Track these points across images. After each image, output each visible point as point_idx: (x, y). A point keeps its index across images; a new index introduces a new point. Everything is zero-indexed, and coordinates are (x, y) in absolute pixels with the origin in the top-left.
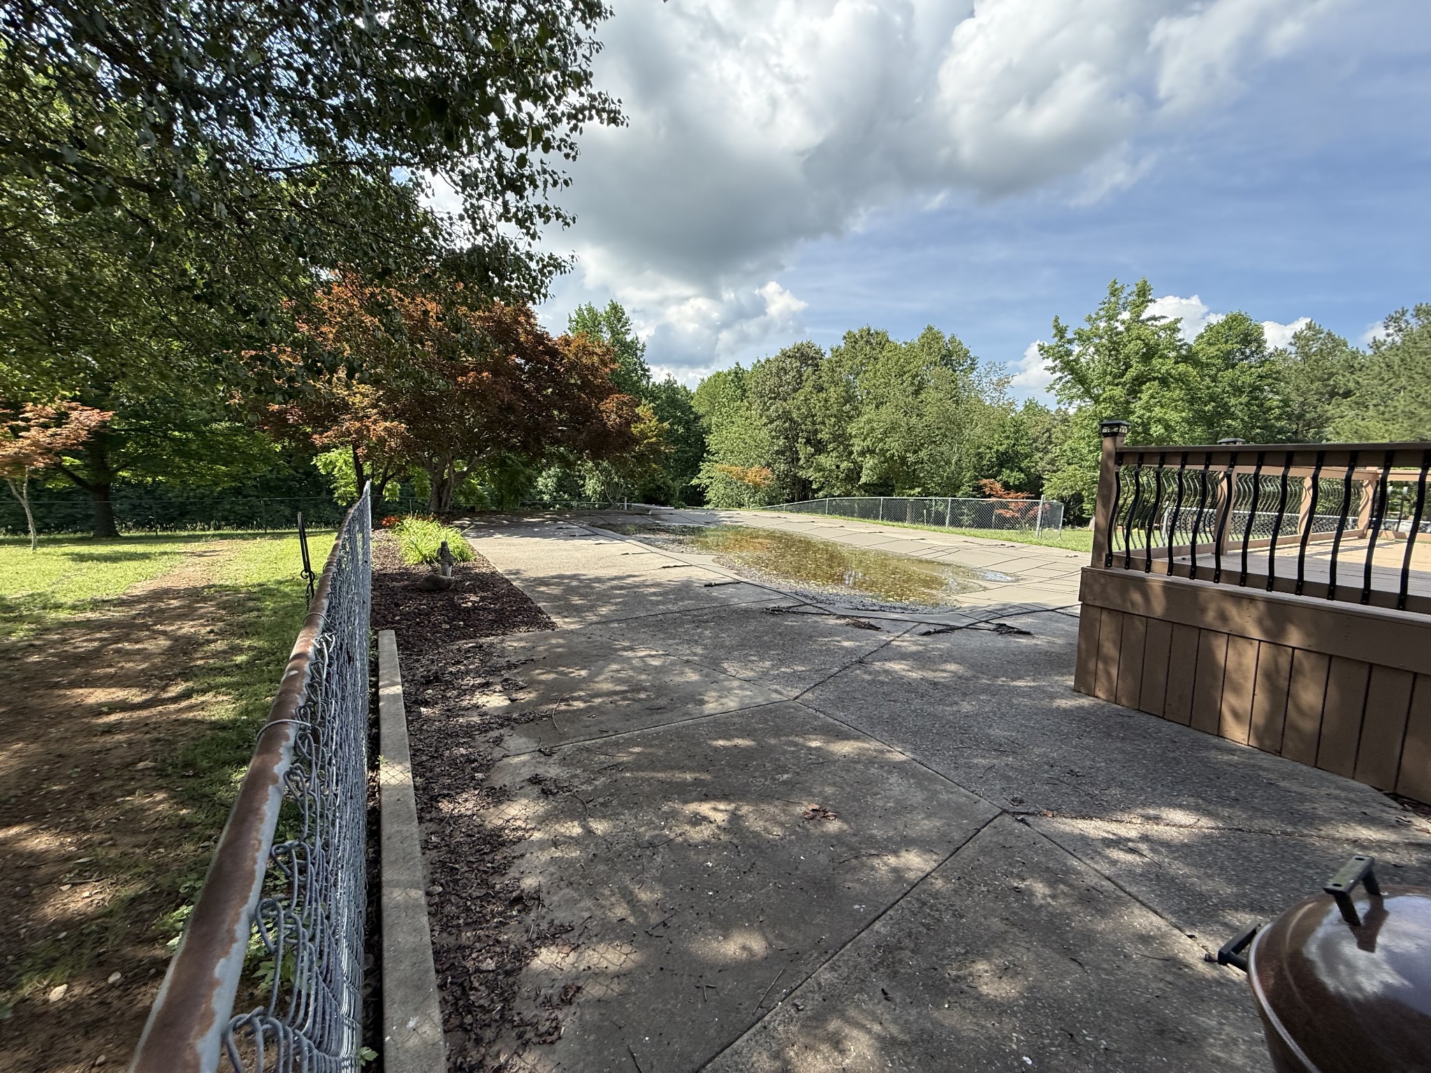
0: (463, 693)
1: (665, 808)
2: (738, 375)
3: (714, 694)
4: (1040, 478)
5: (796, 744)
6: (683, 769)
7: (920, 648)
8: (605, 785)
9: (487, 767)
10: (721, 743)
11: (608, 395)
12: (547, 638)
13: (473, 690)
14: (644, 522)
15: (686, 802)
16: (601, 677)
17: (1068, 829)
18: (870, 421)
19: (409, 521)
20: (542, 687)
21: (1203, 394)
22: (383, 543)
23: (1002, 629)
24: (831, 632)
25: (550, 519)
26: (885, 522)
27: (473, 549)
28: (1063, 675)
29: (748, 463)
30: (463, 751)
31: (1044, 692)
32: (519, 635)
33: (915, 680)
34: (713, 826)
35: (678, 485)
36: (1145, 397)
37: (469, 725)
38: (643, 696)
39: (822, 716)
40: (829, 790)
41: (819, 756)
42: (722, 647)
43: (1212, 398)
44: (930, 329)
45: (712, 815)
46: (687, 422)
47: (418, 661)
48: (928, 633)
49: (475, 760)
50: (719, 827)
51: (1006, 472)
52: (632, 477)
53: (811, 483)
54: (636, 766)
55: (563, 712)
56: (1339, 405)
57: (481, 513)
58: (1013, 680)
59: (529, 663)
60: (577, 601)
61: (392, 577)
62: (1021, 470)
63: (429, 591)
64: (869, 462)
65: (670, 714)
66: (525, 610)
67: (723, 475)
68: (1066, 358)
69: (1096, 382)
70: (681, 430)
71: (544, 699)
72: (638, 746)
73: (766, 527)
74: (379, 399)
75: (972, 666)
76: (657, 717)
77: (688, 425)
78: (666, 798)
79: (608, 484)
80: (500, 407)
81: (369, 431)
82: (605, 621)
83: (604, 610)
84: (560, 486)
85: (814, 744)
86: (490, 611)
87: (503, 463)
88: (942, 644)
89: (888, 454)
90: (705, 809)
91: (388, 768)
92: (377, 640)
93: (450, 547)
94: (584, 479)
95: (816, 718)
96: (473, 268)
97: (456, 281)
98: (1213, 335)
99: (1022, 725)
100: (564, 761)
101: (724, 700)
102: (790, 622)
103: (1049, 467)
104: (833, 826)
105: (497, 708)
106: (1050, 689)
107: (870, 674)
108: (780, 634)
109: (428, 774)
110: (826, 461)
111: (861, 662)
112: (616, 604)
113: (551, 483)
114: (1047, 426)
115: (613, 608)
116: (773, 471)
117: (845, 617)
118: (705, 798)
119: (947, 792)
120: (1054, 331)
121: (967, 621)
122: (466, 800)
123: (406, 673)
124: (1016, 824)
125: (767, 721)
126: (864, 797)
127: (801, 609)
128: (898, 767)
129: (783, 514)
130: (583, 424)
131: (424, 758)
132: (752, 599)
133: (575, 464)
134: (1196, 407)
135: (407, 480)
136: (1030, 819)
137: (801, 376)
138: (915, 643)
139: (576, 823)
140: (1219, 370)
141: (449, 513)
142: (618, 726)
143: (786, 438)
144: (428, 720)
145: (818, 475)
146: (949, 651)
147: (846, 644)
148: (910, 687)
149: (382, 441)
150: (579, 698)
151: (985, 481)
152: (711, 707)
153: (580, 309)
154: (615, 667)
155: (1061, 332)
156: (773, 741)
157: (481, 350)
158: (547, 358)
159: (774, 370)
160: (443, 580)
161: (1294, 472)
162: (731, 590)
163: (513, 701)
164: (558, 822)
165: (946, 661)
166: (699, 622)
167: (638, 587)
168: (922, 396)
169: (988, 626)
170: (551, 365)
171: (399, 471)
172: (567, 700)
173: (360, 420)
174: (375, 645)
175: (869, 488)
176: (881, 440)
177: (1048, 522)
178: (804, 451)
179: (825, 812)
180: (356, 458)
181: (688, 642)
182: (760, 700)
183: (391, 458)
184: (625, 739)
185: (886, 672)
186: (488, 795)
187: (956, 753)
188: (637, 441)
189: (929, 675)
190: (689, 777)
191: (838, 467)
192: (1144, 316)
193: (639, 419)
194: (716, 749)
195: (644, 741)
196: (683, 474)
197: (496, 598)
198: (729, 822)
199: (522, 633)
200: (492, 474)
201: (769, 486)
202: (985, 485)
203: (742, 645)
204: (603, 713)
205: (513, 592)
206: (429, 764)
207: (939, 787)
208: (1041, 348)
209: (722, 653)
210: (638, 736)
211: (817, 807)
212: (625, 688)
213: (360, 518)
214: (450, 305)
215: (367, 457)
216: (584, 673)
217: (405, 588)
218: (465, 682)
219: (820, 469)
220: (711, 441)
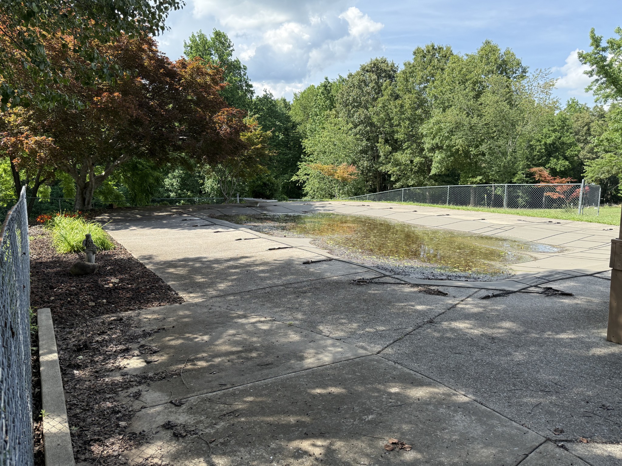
0: (107, 357)
1: (273, 445)
2: (327, 87)
3: (312, 351)
4: (582, 164)
5: (379, 391)
6: (287, 413)
7: (481, 310)
8: (224, 429)
9: (129, 416)
10: (318, 391)
11: (220, 108)
12: (175, 310)
13: (115, 355)
14: (254, 212)
15: (290, 440)
16: (220, 341)
17: (599, 452)
18: (438, 122)
19: (59, 219)
20: (172, 351)
22: (39, 237)
23: (549, 292)
24: (407, 298)
25: (176, 213)
26: (451, 206)
27: (112, 239)
28: (598, 328)
29: (337, 162)
30: (109, 404)
31: (582, 342)
32: (152, 308)
33: (477, 336)
34: (312, 458)
35: (280, 182)
37: (113, 383)
38: (254, 355)
39: (399, 367)
40: (405, 427)
41: (398, 400)
42: (318, 312)
44: (488, 43)
45: (311, 449)
46: (286, 129)
47: (70, 333)
48: (487, 297)
49: (119, 412)
50: (317, 459)
51: (553, 161)
52: (243, 176)
53: (390, 176)
54: (250, 412)
55: (189, 370)
57: (119, 210)
58: (557, 333)
59: (161, 331)
60: (200, 279)
61: (47, 265)
62: (566, 158)
63: (78, 275)
64: (438, 156)
65: (276, 369)
66: (157, 288)
67: (317, 172)
68: (601, 64)
70: (281, 137)
71: (174, 360)
72: (251, 395)
73: (353, 214)
74: (29, 118)
75: (524, 323)
76: (266, 371)
77: (286, 131)
78: (274, 438)
79: (223, 182)
80: (129, 120)
81: (22, 145)
82: (224, 294)
83: (222, 286)
84: (184, 184)
85: (394, 390)
86: (128, 290)
87: (134, 168)
88: (500, 305)
89: (454, 149)
90: (305, 445)
91: (49, 420)
92: (36, 317)
93: (94, 238)
94: (203, 178)
95: (395, 369)
96: (102, 7)
97: (89, 18)
99: (563, 370)
100: (191, 410)
101: (320, 356)
102: (373, 290)
103: (589, 155)
104: (409, 456)
105: (135, 369)
106: (587, 340)
107: (439, 331)
108: (365, 301)
109: (81, 424)
110: (402, 157)
111: (431, 322)
112: (232, 280)
113: (175, 182)
114: (586, 120)
115: (230, 284)
116: (358, 167)
117: (417, 285)
118: (306, 436)
119: (503, 426)
120: (591, 41)
121: (520, 286)
122: (113, 444)
123: (61, 343)
124: (557, 450)
125: (354, 372)
126: (434, 432)
127: (382, 280)
128: (463, 407)
129: (366, 203)
130: (199, 134)
131: (78, 411)
132: (343, 273)
133: (196, 166)
135: (55, 184)
136: (568, 445)
137: (379, 87)
138: (477, 306)
139: (202, 459)
141: (92, 210)
142: (234, 380)
143: (368, 140)
144: (80, 380)
145: (395, 169)
146: (505, 311)
147: (419, 307)
148: (472, 342)
149: (33, 152)
150: (202, 359)
151: (535, 169)
152: (310, 361)
153: (193, 36)
154: (231, 332)
155: (596, 41)
156: (360, 389)
157: (111, 75)
158: (168, 79)
159: (356, 83)
160: (89, 266)
162: (324, 266)
163: (148, 362)
164: (187, 459)
165: (502, 320)
166: (299, 293)
167: (250, 266)
168: (482, 99)
169: (537, 290)
170: (171, 85)
171: (48, 178)
172: (192, 361)
173: (15, 135)
174: (35, 321)
175: (439, 178)
176: (448, 138)
177: (588, 201)
178: (383, 149)
179: (402, 444)
180: (13, 167)
181: (291, 309)
182: (349, 355)
183: (42, 166)
184: (241, 391)
185: (453, 330)
186: (130, 439)
187: (510, 394)
188: (244, 146)
189: (488, 331)
190: (292, 419)
191: (412, 162)
193: (245, 128)
194: (314, 396)
195: (256, 391)
196: (284, 172)
197: (133, 279)
198: (325, 455)
199: (155, 307)
200: (125, 176)
201: (355, 180)
202: (535, 172)
203: (335, 310)
204: (221, 370)
205: (146, 273)
206: (82, 416)
207: (495, 422)
208: (580, 56)
209: (318, 317)
210: (251, 387)
211: (395, 441)
212: (239, 349)
213: (18, 219)
214: (83, 39)
215: (22, 166)
216: (206, 338)
217: (57, 273)
218: (109, 349)
219: (397, 164)
220: (306, 143)
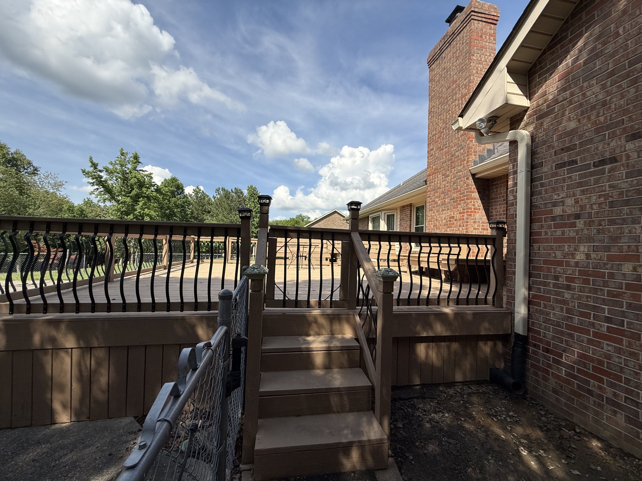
21: (165, 206)
36: (141, 204)
43: (169, 208)
56: (207, 215)
68: (99, 179)
69: (117, 194)
98: (166, 183)
120: (91, 164)
134: (163, 211)
140: (170, 198)
161: (159, 237)
192: (138, 169)
208: (84, 172)
